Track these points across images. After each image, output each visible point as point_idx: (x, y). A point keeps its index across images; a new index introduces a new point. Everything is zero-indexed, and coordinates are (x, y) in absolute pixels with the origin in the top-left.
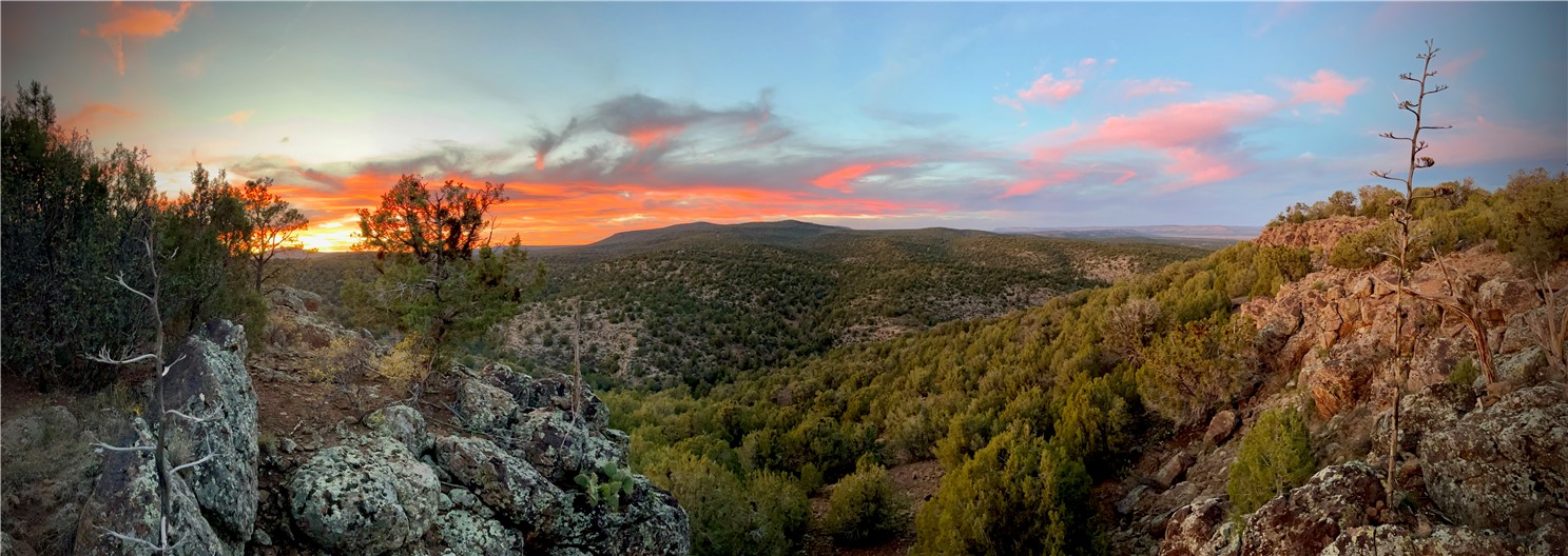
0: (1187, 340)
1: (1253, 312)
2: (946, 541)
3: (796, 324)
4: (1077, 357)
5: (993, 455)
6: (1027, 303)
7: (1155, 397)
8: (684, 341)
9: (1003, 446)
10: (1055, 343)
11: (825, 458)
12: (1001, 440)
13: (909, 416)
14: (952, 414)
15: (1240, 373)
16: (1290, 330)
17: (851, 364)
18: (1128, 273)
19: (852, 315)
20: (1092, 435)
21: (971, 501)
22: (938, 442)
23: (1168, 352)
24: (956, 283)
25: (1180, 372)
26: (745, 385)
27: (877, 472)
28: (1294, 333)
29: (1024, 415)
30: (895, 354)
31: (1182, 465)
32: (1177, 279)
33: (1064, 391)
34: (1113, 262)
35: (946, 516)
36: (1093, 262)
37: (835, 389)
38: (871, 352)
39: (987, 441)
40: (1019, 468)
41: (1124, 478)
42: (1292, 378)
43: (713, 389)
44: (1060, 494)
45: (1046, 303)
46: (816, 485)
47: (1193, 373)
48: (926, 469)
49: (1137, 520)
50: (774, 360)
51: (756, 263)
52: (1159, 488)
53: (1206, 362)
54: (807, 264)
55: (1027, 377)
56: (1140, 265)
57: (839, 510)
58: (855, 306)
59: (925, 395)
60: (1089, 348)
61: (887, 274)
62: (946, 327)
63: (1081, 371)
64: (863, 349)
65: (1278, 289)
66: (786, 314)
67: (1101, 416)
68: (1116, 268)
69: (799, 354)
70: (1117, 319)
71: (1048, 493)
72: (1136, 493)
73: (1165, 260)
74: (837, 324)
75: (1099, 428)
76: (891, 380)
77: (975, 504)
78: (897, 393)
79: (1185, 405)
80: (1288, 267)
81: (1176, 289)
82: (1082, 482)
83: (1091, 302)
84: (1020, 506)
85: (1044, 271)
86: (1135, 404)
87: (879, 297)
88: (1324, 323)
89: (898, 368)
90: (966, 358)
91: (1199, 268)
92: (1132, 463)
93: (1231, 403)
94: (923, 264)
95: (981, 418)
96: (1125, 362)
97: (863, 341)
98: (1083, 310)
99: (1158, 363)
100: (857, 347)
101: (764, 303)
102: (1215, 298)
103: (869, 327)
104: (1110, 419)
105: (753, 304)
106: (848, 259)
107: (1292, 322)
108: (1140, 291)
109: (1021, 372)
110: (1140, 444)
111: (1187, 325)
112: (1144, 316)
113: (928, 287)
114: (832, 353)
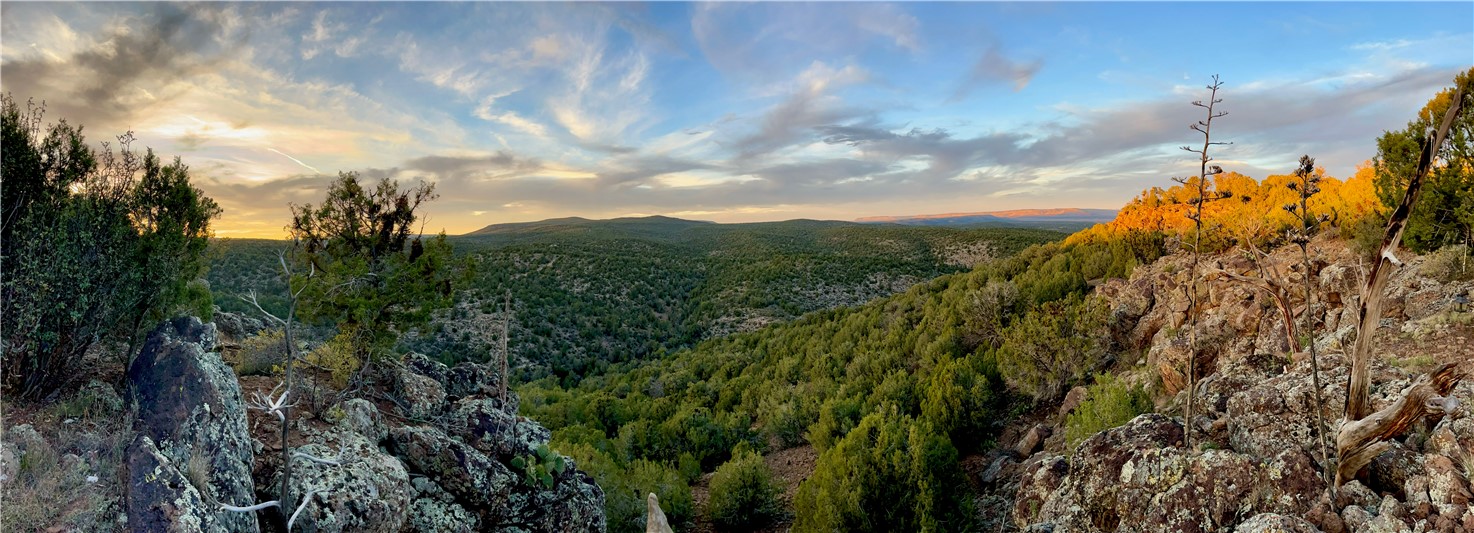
0: (1043, 319)
1: (1107, 293)
2: (824, 515)
3: (665, 317)
4: (940, 340)
5: (865, 433)
6: (890, 290)
7: (1015, 375)
8: (553, 333)
9: (873, 425)
10: (918, 328)
11: (701, 447)
12: (872, 419)
13: (780, 404)
14: (822, 400)
15: (1092, 352)
16: (1142, 311)
17: (721, 356)
18: (987, 256)
19: (719, 307)
20: (956, 412)
21: (846, 477)
22: (810, 428)
23: (1026, 331)
24: (819, 273)
25: (1037, 350)
26: (617, 377)
27: (755, 458)
28: (1145, 314)
29: (891, 398)
30: (764, 343)
31: (1040, 437)
32: (1034, 262)
33: (928, 373)
34: (972, 248)
35: (823, 493)
36: (952, 248)
37: (706, 380)
38: (740, 344)
39: (857, 424)
40: (889, 444)
41: (988, 451)
42: (1141, 357)
43: (582, 381)
44: (928, 466)
45: (907, 288)
46: (694, 474)
47: (1049, 350)
48: (798, 454)
49: (1000, 487)
50: (645, 353)
51: (625, 258)
52: (1019, 457)
53: (1061, 340)
54: (673, 257)
55: (892, 361)
56: (999, 250)
57: (717, 495)
58: (722, 298)
59: (795, 384)
60: (951, 331)
61: (752, 267)
62: (812, 317)
63: (944, 353)
64: (732, 340)
65: (1131, 272)
66: (655, 307)
67: (964, 393)
68: (975, 253)
69: (669, 347)
70: (977, 302)
71: (917, 464)
72: (998, 463)
73: (1023, 244)
74: (706, 316)
75: (963, 405)
76: (761, 370)
77: (850, 479)
78: (768, 383)
79: (1042, 382)
80: (1142, 251)
81: (1034, 271)
82: (948, 455)
83: (952, 287)
84: (891, 479)
85: (905, 258)
86: (996, 382)
87: (745, 289)
88: (1175, 302)
89: (767, 359)
90: (832, 346)
91: (1056, 251)
92: (994, 436)
93: (1084, 379)
94: (787, 256)
95: (852, 402)
96: (986, 343)
97: (731, 332)
98: (944, 295)
99: (1016, 342)
100: (725, 338)
101: (633, 296)
102: (1071, 280)
103: (736, 318)
104: (972, 396)
105: (623, 298)
106: (714, 253)
107: (1143, 304)
108: (999, 274)
109: (885, 356)
110: (1002, 419)
111: (1043, 306)
112: (1003, 298)
113: (793, 277)
114: (702, 345)
